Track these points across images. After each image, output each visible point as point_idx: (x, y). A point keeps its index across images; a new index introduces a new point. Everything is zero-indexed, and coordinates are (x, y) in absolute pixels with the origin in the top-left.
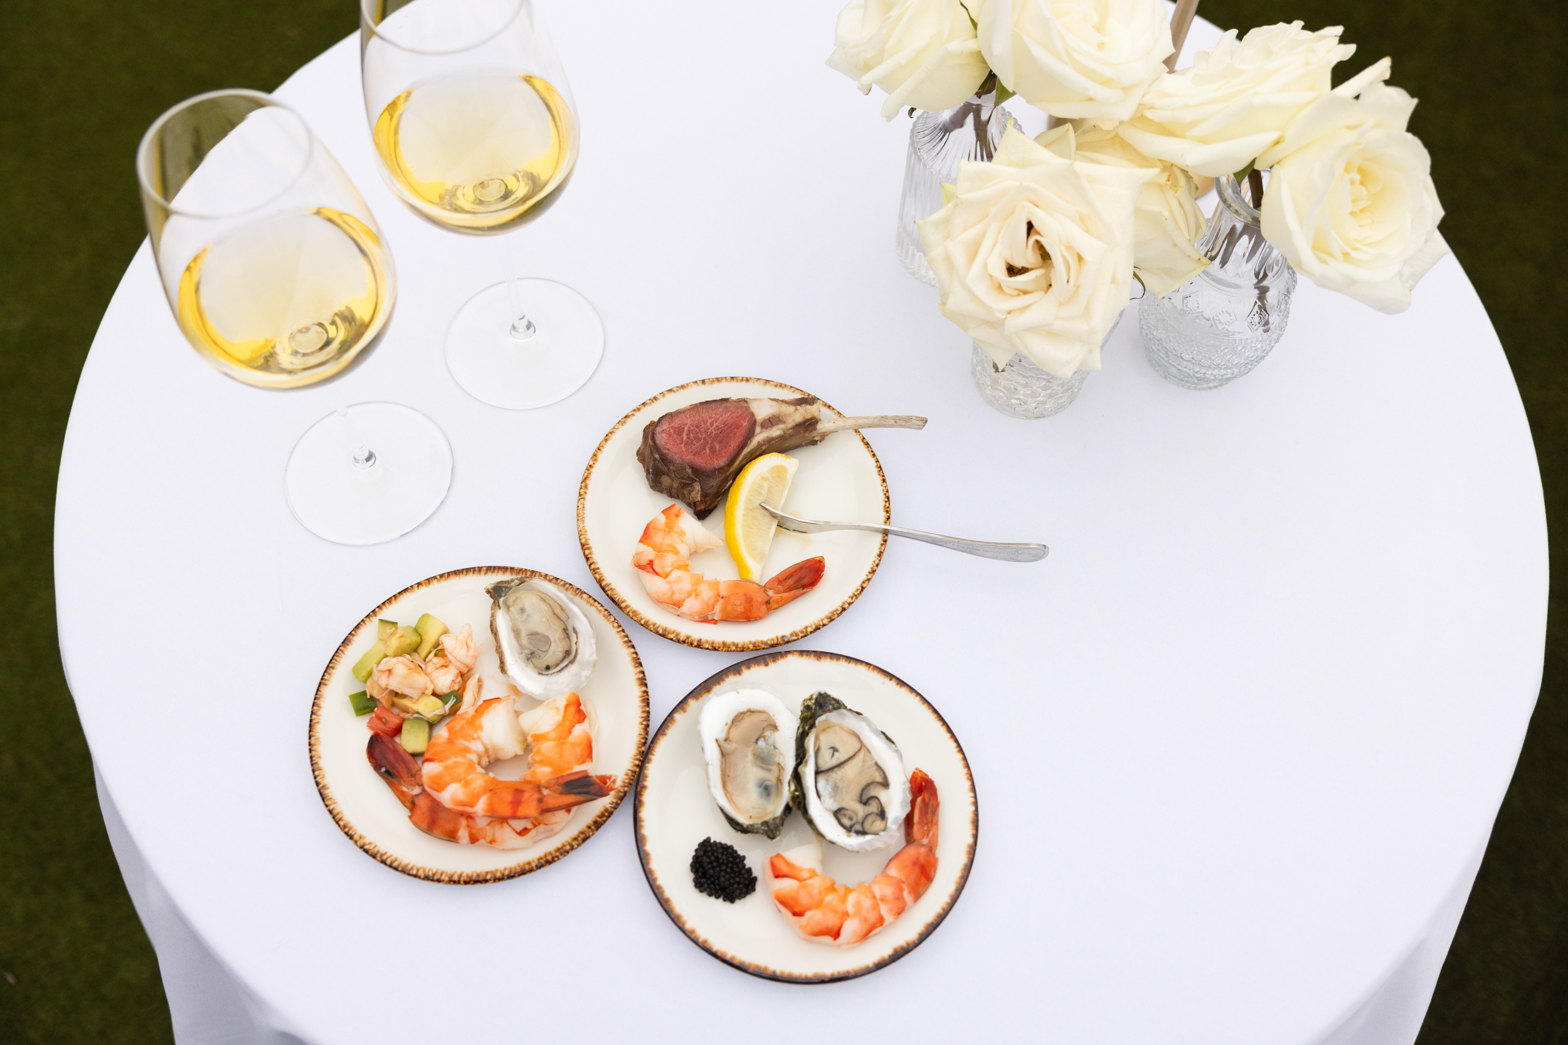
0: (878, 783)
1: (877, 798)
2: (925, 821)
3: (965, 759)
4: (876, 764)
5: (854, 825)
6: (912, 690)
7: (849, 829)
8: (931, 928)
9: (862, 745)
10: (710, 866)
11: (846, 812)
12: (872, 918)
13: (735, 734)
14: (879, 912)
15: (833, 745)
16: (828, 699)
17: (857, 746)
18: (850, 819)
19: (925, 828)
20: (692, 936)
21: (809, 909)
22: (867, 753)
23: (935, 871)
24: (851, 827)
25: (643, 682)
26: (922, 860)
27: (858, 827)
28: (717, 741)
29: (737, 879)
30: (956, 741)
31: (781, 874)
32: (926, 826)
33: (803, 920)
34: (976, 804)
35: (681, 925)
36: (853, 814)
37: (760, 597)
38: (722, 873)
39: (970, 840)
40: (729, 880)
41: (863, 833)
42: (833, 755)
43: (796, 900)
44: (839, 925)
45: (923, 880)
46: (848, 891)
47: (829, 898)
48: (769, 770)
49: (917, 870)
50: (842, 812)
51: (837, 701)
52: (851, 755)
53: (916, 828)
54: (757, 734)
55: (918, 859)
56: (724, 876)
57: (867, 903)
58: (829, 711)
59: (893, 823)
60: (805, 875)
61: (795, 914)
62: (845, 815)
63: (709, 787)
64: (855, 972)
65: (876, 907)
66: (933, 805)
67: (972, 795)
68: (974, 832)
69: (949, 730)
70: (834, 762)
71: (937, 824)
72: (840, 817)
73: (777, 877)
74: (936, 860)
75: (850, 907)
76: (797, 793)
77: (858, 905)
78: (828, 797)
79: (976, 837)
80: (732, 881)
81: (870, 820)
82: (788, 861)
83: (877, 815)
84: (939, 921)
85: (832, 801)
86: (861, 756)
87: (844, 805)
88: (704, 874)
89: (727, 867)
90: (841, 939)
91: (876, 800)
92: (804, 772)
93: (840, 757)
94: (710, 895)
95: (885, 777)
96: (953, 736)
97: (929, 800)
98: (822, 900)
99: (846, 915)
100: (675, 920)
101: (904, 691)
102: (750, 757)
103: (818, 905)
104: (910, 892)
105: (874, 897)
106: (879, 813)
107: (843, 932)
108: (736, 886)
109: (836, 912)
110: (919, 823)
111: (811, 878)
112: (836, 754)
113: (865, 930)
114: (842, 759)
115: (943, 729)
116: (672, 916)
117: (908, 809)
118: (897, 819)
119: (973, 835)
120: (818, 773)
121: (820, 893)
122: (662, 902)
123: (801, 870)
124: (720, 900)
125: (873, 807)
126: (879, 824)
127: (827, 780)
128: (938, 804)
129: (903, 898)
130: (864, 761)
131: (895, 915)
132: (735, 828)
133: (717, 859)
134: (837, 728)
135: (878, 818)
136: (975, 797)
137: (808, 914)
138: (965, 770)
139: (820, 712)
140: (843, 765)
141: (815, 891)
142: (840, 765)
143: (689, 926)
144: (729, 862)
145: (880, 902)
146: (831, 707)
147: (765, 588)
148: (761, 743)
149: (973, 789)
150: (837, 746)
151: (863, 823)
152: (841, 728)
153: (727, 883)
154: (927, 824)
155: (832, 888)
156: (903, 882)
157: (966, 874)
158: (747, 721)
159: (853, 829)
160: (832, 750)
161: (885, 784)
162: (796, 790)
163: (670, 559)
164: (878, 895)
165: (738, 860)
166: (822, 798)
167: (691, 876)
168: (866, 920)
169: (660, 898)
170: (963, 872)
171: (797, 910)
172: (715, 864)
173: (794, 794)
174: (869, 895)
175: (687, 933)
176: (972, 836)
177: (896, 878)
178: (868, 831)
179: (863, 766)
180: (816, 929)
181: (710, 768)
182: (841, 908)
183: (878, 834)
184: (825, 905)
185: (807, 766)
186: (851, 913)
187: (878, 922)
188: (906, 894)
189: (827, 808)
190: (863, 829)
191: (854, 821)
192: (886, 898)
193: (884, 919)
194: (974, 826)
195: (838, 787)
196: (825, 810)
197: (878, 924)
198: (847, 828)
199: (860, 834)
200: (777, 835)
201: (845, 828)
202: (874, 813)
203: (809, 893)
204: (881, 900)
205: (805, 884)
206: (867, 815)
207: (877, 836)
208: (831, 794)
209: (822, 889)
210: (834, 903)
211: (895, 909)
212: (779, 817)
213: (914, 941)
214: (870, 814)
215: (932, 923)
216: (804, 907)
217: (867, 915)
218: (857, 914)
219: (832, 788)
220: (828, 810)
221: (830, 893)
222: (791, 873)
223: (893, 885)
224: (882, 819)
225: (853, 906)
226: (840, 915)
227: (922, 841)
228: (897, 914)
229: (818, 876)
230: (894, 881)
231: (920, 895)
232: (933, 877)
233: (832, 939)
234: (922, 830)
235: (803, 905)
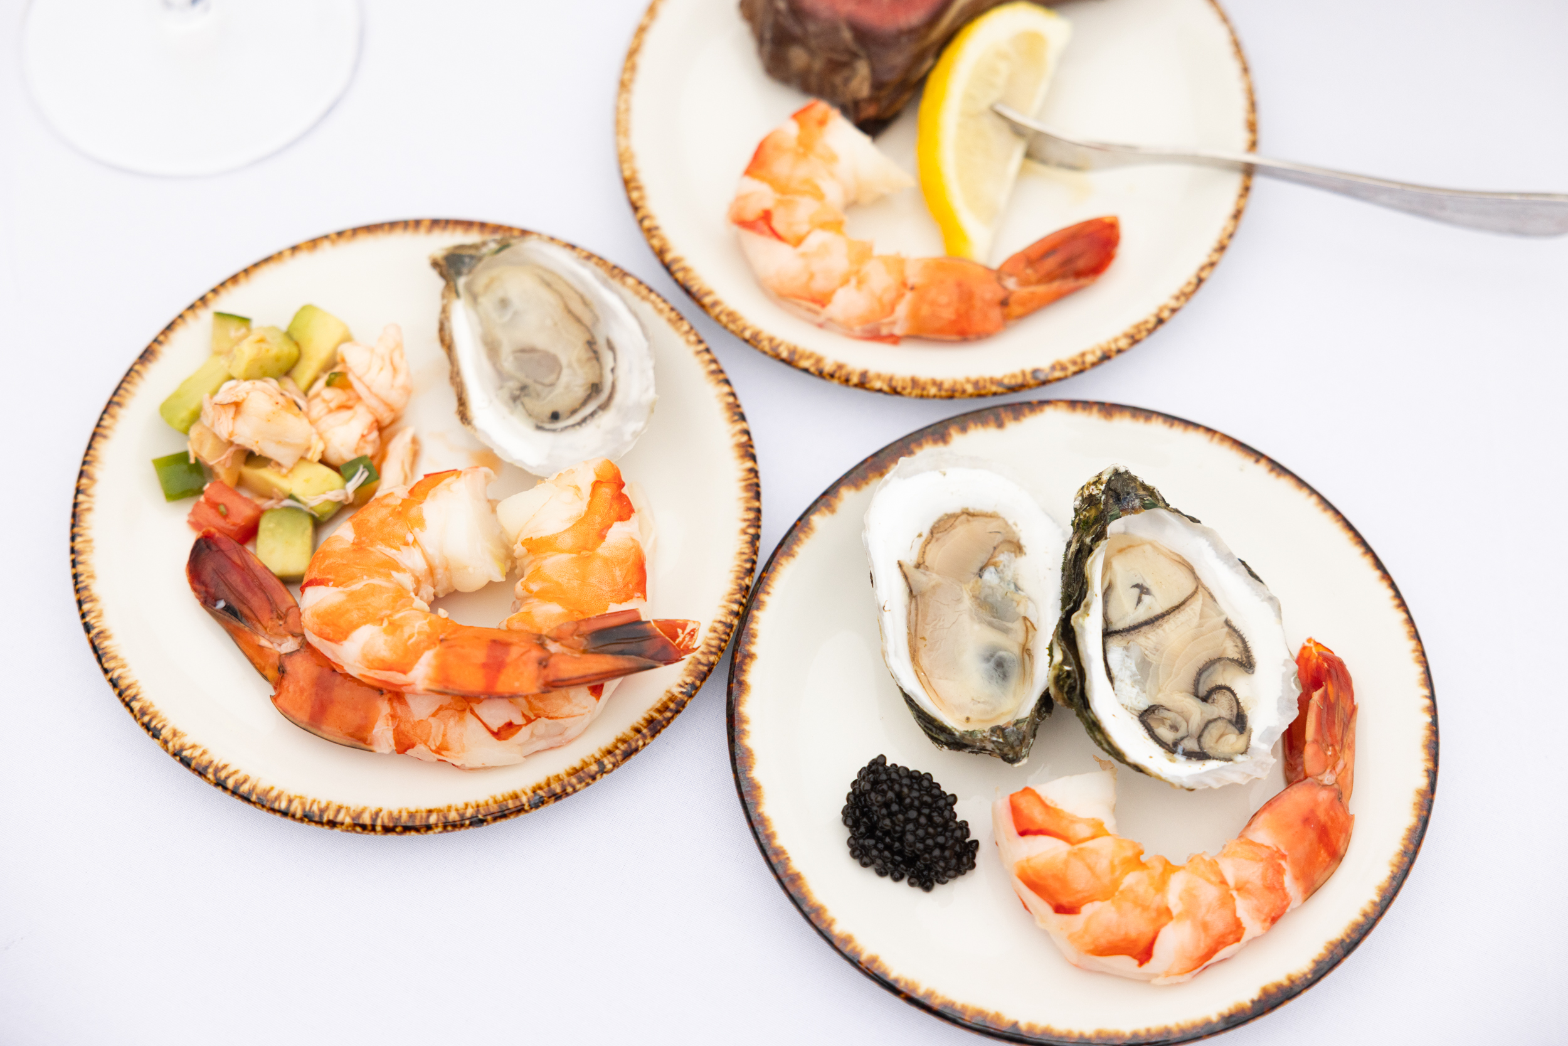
0: (1232, 660)
1: (1229, 689)
2: (1329, 740)
3: (1410, 621)
4: (1227, 623)
5: (1182, 739)
6: (1301, 483)
7: (1171, 748)
8: (1340, 951)
9: (1199, 585)
10: (884, 811)
11: (1166, 714)
12: (1219, 924)
13: (935, 555)
14: (1234, 912)
15: (1140, 582)
16: (1133, 485)
17: (1188, 586)
18: (1174, 728)
19: (1329, 753)
20: (847, 950)
21: (1090, 899)
22: (1209, 600)
23: (1348, 841)
24: (1176, 744)
25: (747, 451)
26: (1322, 816)
27: (1191, 745)
28: (900, 565)
29: (941, 840)
30: (1393, 585)
31: (1033, 828)
32: (1330, 748)
33: (1076, 922)
34: (1433, 710)
35: (822, 927)
36: (1179, 719)
37: (988, 292)
38: (910, 827)
39: (1423, 782)
40: (922, 840)
41: (1201, 756)
42: (1139, 601)
43: (1062, 880)
44: (1151, 935)
45: (1322, 856)
46: (1169, 868)
47: (1131, 879)
48: (1005, 631)
49: (1312, 835)
50: (1160, 714)
51: (1151, 492)
52: (1176, 603)
53: (1309, 751)
54: (982, 558)
55: (1312, 811)
56: (914, 833)
57: (1209, 893)
58: (1134, 510)
59: (1261, 739)
60: (1082, 831)
61: (1060, 909)
62: (1162, 721)
63: (884, 654)
65: (1226, 901)
66: (1344, 709)
67: (1426, 692)
68: (1430, 765)
69: (1378, 564)
70: (1141, 614)
71: (1351, 746)
72: (1153, 724)
73: (1023, 833)
74: (1350, 819)
75: (1173, 899)
76: (1067, 668)
77: (1190, 896)
78: (1128, 681)
79: (1433, 775)
80: (930, 842)
81: (1214, 731)
82: (1048, 802)
83: (1230, 721)
84: (1355, 936)
85: (1136, 690)
86: (1196, 605)
87: (1161, 699)
88: (871, 832)
89: (920, 814)
90: (1155, 965)
91: (1228, 693)
92: (1082, 627)
93: (1155, 604)
94: (881, 873)
95: (1246, 649)
96: (1386, 575)
97: (1338, 697)
98: (1115, 883)
99: (1165, 914)
100: (812, 916)
101: (1285, 483)
102: (967, 603)
103: (1108, 893)
104: (1297, 878)
105: (1223, 882)
106: (1234, 720)
107: (1157, 949)
108: (937, 852)
109: (1145, 908)
110: (1316, 741)
111: (1093, 838)
112: (1145, 598)
113: (1204, 947)
114: (1158, 610)
115: (1367, 561)
116: (806, 909)
117: (1295, 714)
118: (1270, 731)
119: (1428, 771)
120: (1107, 634)
121: (1113, 867)
122: (786, 880)
123: (1074, 821)
124: (904, 884)
125: (1221, 707)
126: (1232, 741)
127: (1126, 649)
128: (1354, 710)
129: (1283, 889)
130: (1202, 616)
131: (1264, 920)
132: (934, 739)
133: (900, 797)
134: (1148, 548)
135: (1231, 728)
136: (1432, 697)
137: (1087, 910)
138: (1412, 644)
139: (1115, 510)
140: (1160, 622)
141: (1103, 865)
142: (1153, 622)
143: (839, 929)
144: (924, 804)
145: (1235, 893)
146: (1137, 502)
147: (999, 274)
148: (989, 576)
149: (1428, 681)
150: (1148, 583)
151: (1200, 737)
152: (1155, 547)
153: (920, 846)
154: (1332, 745)
155: (1136, 861)
156: (1283, 857)
157: (1412, 847)
158: (961, 532)
159: (1180, 749)
160: (1136, 591)
161: (1246, 664)
162: (1065, 661)
163: (805, 209)
164: (1231, 881)
165: (942, 803)
166: (1117, 683)
167: (845, 833)
168: (1205, 926)
169: (780, 871)
170: (1406, 842)
171: (1064, 900)
172: (895, 807)
173: (1061, 670)
174: (1213, 878)
175: (837, 943)
176: (1425, 774)
177: (1268, 847)
178: (1211, 752)
179: (1200, 626)
180: (1103, 941)
181: (887, 617)
182: (1155, 901)
183: (1231, 760)
184: (1122, 892)
185: (1088, 615)
186: (1175, 911)
187: (1230, 933)
188: (1288, 880)
189: (1127, 702)
190: (1201, 748)
191: (1182, 732)
192: (1249, 886)
193: (1244, 929)
194: (1430, 754)
195: (1150, 664)
196: (1123, 705)
197: (1231, 938)
198: (1168, 745)
199: (1195, 757)
200: (1023, 754)
201: (1163, 745)
202: (1224, 718)
203: (1090, 868)
204: (1238, 889)
205: (1081, 849)
206: (1209, 722)
207: (1230, 763)
208: (1134, 675)
209: (1116, 862)
210: (1141, 890)
211: (1266, 910)
212: (1028, 719)
213: (1305, 975)
214: (1215, 720)
215: (1342, 941)
216: (1079, 896)
217: (1208, 918)
218: (1188, 913)
219: (1137, 665)
220: (1130, 705)
221: (1133, 870)
222: (1052, 827)
223: (1262, 860)
224: (1239, 730)
225: (1181, 899)
226: (1154, 914)
227: (1320, 778)
228: (1269, 920)
229: (1108, 834)
230: (1265, 854)
231: (1317, 886)
232: (1342, 851)
233: (1136, 962)
234: (1322, 755)
235: (1078, 892)
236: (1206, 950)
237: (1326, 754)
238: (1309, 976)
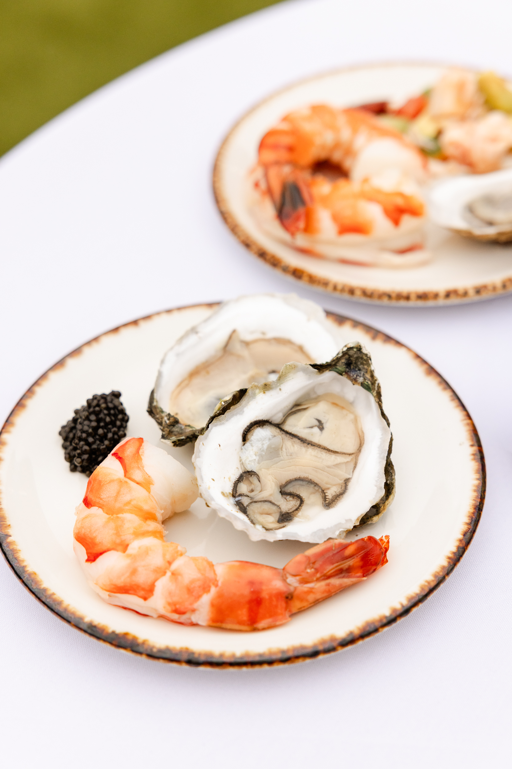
0: (324, 494)
1: (302, 502)
2: (318, 566)
4: (347, 481)
5: (247, 496)
7: (235, 495)
8: (185, 657)
9: (355, 454)
12: (142, 578)
14: (156, 580)
15: (323, 421)
16: (366, 367)
17: (348, 449)
19: (309, 571)
21: (101, 507)
22: (352, 465)
24: (241, 495)
26: (266, 593)
27: (245, 501)
28: (234, 331)
31: (120, 454)
32: (313, 570)
33: (84, 512)
36: (259, 489)
41: (243, 509)
42: (311, 427)
43: (101, 486)
44: (104, 548)
45: (243, 614)
46: (156, 534)
50: (254, 479)
51: (375, 382)
52: (331, 448)
53: (298, 558)
57: (157, 560)
58: (355, 381)
60: (137, 475)
61: (87, 500)
62: (251, 484)
65: (161, 572)
70: (303, 433)
73: (114, 454)
75: (135, 546)
77: (146, 552)
78: (255, 449)
82: (141, 451)
83: (281, 512)
85: (256, 458)
86: (340, 459)
87: (262, 474)
91: (298, 503)
92: (254, 395)
93: (316, 436)
95: (338, 497)
98: (121, 511)
99: (124, 547)
103: (111, 511)
104: (212, 605)
105: (170, 563)
106: (285, 514)
109: (118, 534)
111: (139, 484)
114: (315, 440)
118: (294, 535)
121: (129, 503)
123: (140, 468)
125: (287, 505)
126: (270, 519)
129: (198, 600)
130: (338, 466)
131: (169, 604)
135: (277, 515)
140: (309, 446)
141: (126, 497)
142: (303, 441)
145: (169, 574)
146: (361, 380)
150: (328, 426)
151: (255, 503)
156: (216, 586)
157: (291, 653)
159: (239, 498)
160: (315, 423)
161: (328, 503)
164: (175, 566)
168: (134, 572)
170: (291, 648)
171: (93, 498)
174: (168, 558)
177: (215, 574)
178: (250, 512)
179: (328, 467)
182: (127, 536)
183: (254, 524)
184: (118, 517)
185: (264, 393)
186: (130, 551)
187: (143, 589)
188: (206, 600)
189: (244, 459)
190: (247, 506)
191: (251, 495)
192: (180, 578)
193: (152, 594)
194: (364, 628)
195: (278, 455)
196: (240, 457)
197: (142, 593)
198: (236, 492)
199: (239, 507)
200: (171, 439)
201: (235, 490)
202: (280, 508)
203: (118, 493)
204: (173, 574)
205: (126, 482)
206: (270, 502)
207: (252, 525)
208: (263, 451)
209: (132, 503)
210: (127, 525)
211: (175, 599)
212: (194, 429)
213: (153, 647)
214: (273, 504)
215: (193, 653)
216: (98, 500)
217: (140, 569)
218: (134, 558)
219: (269, 447)
220: (243, 461)
221: (136, 515)
222: (127, 461)
223: (202, 574)
224: (279, 519)
225: (140, 548)
226: (118, 541)
227: (288, 575)
228: (174, 608)
229: (149, 492)
231: (224, 625)
233: (86, 558)
234: (303, 567)
237: (306, 568)
238: (155, 650)
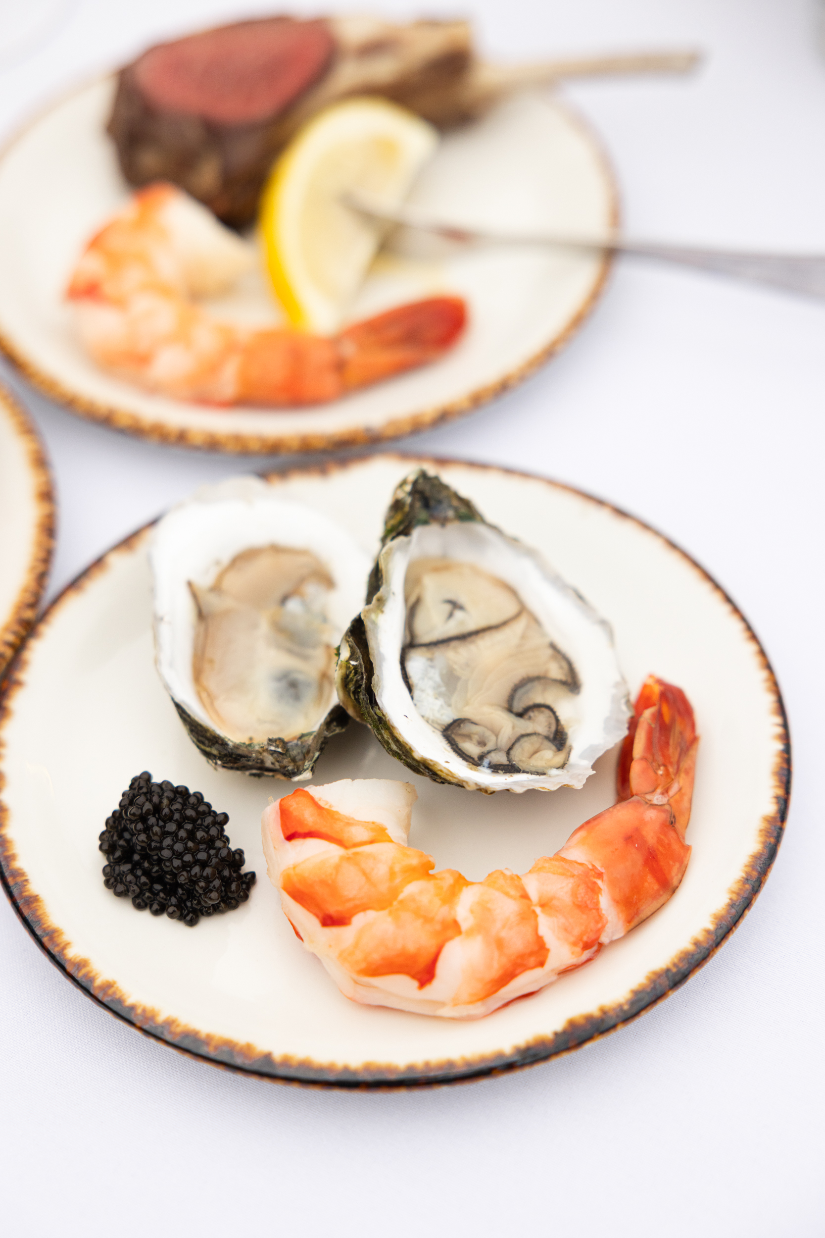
0: (555, 681)
1: (549, 708)
2: (660, 759)
3: (762, 653)
4: (553, 646)
5: (489, 752)
6: (646, 526)
7: (475, 762)
8: (665, 982)
9: (523, 610)
10: (140, 826)
11: (474, 729)
12: (517, 942)
13: (233, 582)
15: (453, 598)
16: (445, 493)
17: (510, 608)
18: (482, 743)
19: (660, 772)
20: (79, 975)
21: (364, 908)
22: (533, 625)
23: (683, 872)
24: (482, 757)
25: (47, 495)
26: (650, 836)
27: (499, 758)
28: (190, 584)
29: (202, 856)
30: (743, 619)
31: (301, 830)
32: (662, 768)
33: (346, 934)
34: (786, 738)
35: (55, 951)
36: (488, 733)
38: (168, 841)
39: (770, 808)
40: (179, 855)
41: (511, 768)
42: (451, 615)
43: (331, 886)
44: (433, 950)
45: (650, 883)
46: (460, 882)
47: (413, 889)
49: (636, 858)
50: (466, 728)
51: (466, 503)
52: (495, 622)
53: (636, 769)
54: (284, 588)
55: (637, 830)
56: (171, 848)
58: (447, 520)
59: (582, 756)
60: (359, 834)
61: (329, 921)
62: (468, 737)
63: (157, 661)
64: (468, 1064)
66: (681, 733)
67: (778, 720)
68: (780, 792)
69: (728, 599)
70: (452, 628)
71: (690, 772)
72: (458, 740)
73: (290, 837)
74: (687, 849)
76: (353, 663)
77: (483, 910)
78: (430, 692)
79: (784, 803)
80: (188, 858)
81: (527, 746)
82: (322, 804)
83: (547, 738)
84: (684, 966)
85: (440, 702)
86: (519, 627)
87: (468, 714)
88: (126, 857)
89: (180, 826)
90: (439, 988)
91: (547, 712)
92: (374, 623)
93: (468, 621)
94: (140, 906)
95: (572, 672)
96: (736, 610)
97: (673, 720)
98: (394, 892)
99: (452, 928)
100: (45, 940)
101: (627, 529)
102: (264, 627)
104: (617, 902)
105: (525, 896)
106: (552, 736)
107: (441, 968)
108: (196, 870)
109: (427, 920)
110: (644, 759)
111: (372, 842)
112: (458, 614)
113: (495, 971)
114: (471, 626)
115: (715, 599)
116: (39, 932)
118: (592, 748)
119: (777, 798)
120: (409, 646)
121: (392, 874)
122: (20, 902)
123: (350, 823)
124: (164, 919)
125: (540, 723)
126: (548, 755)
127: (431, 660)
128: (695, 740)
129: (598, 909)
130: (524, 637)
131: (575, 944)
132: (207, 755)
133: (157, 809)
135: (547, 744)
136: (785, 725)
137: (359, 920)
138: (764, 674)
139: (423, 514)
140: (473, 638)
141: (381, 870)
142: (463, 637)
143: (73, 953)
144: (185, 818)
145: (538, 910)
146: (451, 514)
149: (781, 709)
150: (462, 599)
151: (508, 753)
152: (476, 571)
153: (177, 863)
154: (665, 765)
156: (600, 875)
157: (755, 874)
158: (266, 563)
159: (486, 762)
160: (448, 607)
161: (572, 684)
162: (352, 657)
164: (534, 895)
165: (209, 820)
166: (416, 693)
167: (100, 861)
168: (500, 944)
169: (15, 892)
170: (748, 869)
171: (333, 909)
172: (152, 820)
173: (348, 668)
174: (512, 892)
175: (69, 969)
176: (774, 800)
177: (581, 864)
178: (522, 766)
179: (519, 645)
180: (376, 957)
182: (441, 912)
183: (544, 774)
184: (401, 902)
185: (382, 612)
186: (465, 926)
187: (531, 954)
188: (605, 901)
189: (428, 714)
190: (509, 760)
191: (490, 746)
192: (555, 902)
193: (548, 950)
194: (781, 781)
195: (458, 679)
196: (423, 716)
197: (532, 961)
198: (473, 759)
199: (502, 770)
200: (305, 767)
201: (468, 758)
202: (539, 734)
203: (364, 874)
204: (543, 905)
205: (356, 854)
206: (523, 736)
207: (542, 777)
208: (439, 686)
209: (397, 868)
210: (425, 900)
211: (577, 931)
212: (315, 734)
213: (620, 1006)
214: (528, 735)
215: (668, 970)
216: (349, 905)
217: (504, 934)
218: (480, 928)
219: (442, 676)
220: (431, 717)
221: (417, 879)
222: (324, 830)
223: (573, 876)
224: (556, 746)
225: (472, 911)
226: (438, 927)
227: (648, 797)
228: (581, 945)
229: (391, 841)
230: (578, 871)
231: (643, 915)
232: (675, 882)
233: (415, 984)
234: (652, 774)
235: (349, 900)
236: (501, 972)
237: (656, 773)
238: (626, 1007)
